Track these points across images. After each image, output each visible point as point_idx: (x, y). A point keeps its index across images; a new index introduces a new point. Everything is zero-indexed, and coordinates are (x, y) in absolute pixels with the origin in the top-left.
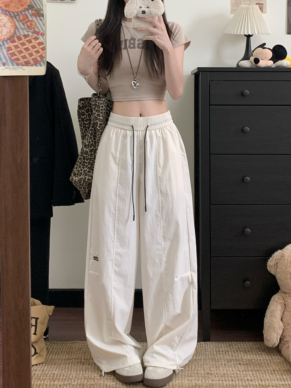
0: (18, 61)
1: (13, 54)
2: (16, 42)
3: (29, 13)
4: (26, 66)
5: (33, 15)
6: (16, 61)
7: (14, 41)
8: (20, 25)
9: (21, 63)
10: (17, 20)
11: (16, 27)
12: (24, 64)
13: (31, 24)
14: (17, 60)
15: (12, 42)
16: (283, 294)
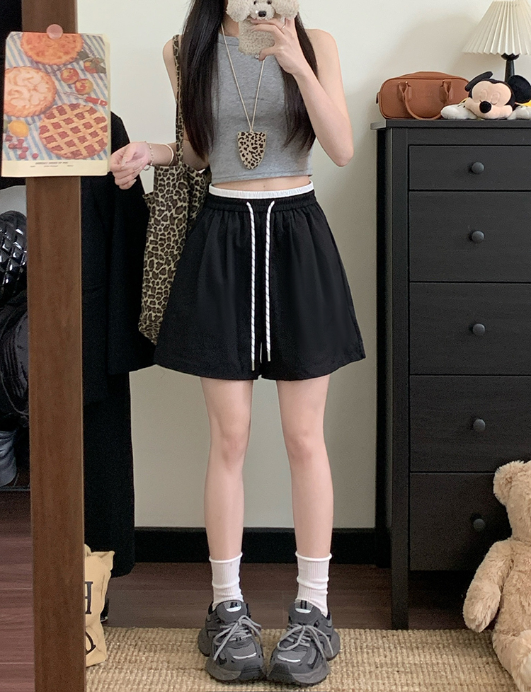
0: (60, 151)
1: (50, 139)
2: (55, 117)
3: (80, 66)
4: (74, 158)
5: (86, 69)
6: (56, 151)
7: (52, 116)
8: (63, 88)
9: (66, 154)
10: (57, 79)
11: (56, 92)
12: (70, 155)
13: (83, 86)
14: (59, 148)
15: (48, 118)
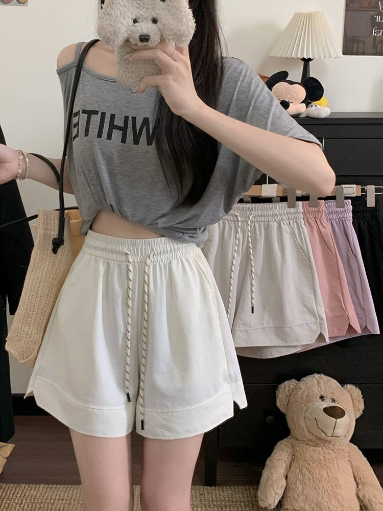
16: (293, 440)
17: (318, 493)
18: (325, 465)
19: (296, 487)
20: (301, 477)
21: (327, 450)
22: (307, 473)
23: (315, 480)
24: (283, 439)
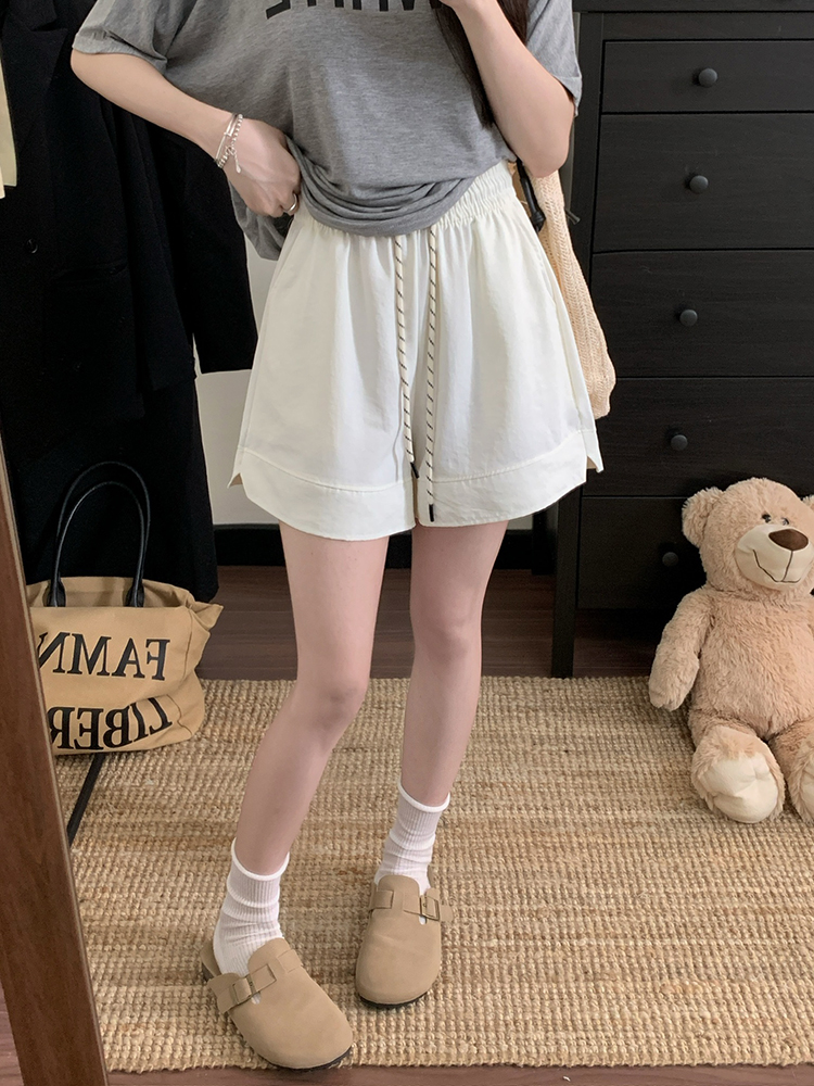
16: (712, 592)
17: (756, 680)
18: (769, 632)
19: (718, 671)
20: (725, 654)
21: (772, 608)
22: (737, 647)
23: (751, 658)
24: (694, 590)
